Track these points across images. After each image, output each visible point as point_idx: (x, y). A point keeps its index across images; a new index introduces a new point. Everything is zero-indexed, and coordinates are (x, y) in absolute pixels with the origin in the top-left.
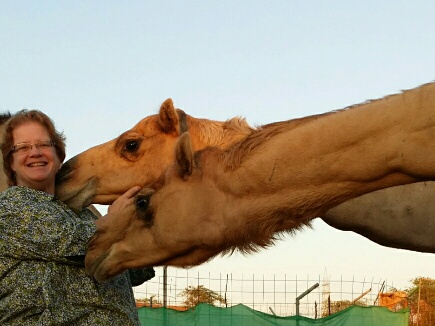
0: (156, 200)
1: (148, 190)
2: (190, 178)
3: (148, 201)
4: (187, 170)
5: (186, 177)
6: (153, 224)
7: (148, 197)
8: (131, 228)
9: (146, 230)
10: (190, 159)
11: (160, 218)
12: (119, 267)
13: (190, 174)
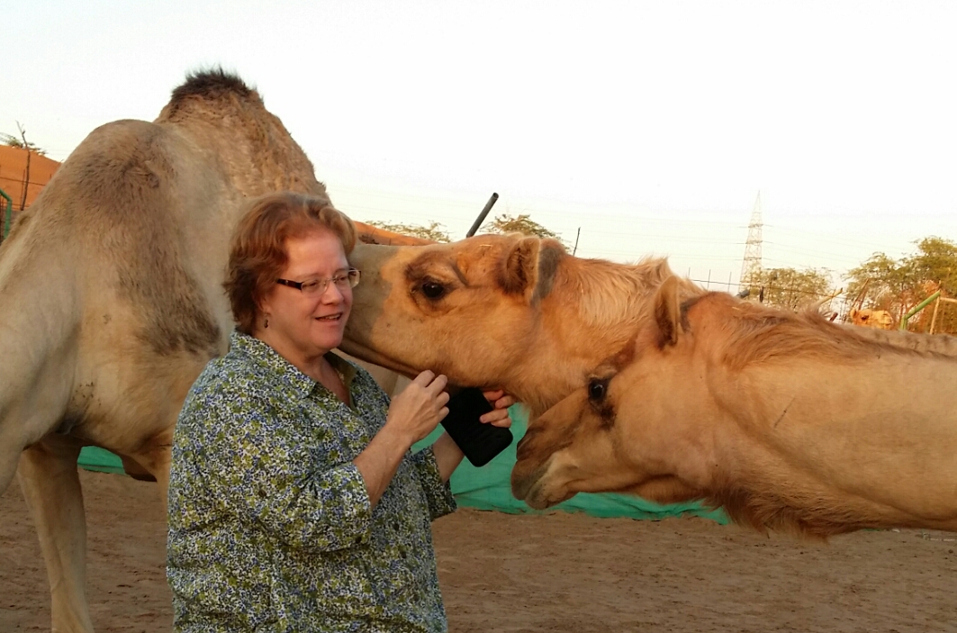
0: (617, 387)
1: (607, 371)
2: (673, 351)
3: (606, 387)
4: (669, 337)
5: (667, 347)
6: (613, 424)
7: (606, 382)
8: (581, 428)
9: (603, 433)
10: (673, 320)
11: (624, 416)
12: (566, 489)
13: (673, 344)
